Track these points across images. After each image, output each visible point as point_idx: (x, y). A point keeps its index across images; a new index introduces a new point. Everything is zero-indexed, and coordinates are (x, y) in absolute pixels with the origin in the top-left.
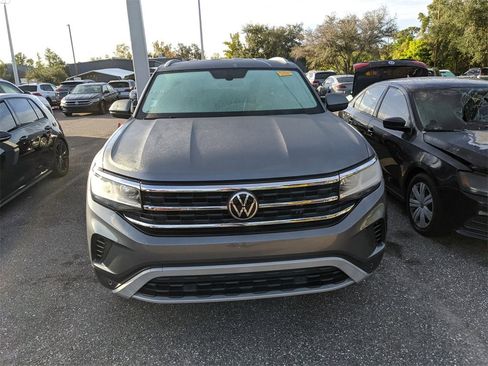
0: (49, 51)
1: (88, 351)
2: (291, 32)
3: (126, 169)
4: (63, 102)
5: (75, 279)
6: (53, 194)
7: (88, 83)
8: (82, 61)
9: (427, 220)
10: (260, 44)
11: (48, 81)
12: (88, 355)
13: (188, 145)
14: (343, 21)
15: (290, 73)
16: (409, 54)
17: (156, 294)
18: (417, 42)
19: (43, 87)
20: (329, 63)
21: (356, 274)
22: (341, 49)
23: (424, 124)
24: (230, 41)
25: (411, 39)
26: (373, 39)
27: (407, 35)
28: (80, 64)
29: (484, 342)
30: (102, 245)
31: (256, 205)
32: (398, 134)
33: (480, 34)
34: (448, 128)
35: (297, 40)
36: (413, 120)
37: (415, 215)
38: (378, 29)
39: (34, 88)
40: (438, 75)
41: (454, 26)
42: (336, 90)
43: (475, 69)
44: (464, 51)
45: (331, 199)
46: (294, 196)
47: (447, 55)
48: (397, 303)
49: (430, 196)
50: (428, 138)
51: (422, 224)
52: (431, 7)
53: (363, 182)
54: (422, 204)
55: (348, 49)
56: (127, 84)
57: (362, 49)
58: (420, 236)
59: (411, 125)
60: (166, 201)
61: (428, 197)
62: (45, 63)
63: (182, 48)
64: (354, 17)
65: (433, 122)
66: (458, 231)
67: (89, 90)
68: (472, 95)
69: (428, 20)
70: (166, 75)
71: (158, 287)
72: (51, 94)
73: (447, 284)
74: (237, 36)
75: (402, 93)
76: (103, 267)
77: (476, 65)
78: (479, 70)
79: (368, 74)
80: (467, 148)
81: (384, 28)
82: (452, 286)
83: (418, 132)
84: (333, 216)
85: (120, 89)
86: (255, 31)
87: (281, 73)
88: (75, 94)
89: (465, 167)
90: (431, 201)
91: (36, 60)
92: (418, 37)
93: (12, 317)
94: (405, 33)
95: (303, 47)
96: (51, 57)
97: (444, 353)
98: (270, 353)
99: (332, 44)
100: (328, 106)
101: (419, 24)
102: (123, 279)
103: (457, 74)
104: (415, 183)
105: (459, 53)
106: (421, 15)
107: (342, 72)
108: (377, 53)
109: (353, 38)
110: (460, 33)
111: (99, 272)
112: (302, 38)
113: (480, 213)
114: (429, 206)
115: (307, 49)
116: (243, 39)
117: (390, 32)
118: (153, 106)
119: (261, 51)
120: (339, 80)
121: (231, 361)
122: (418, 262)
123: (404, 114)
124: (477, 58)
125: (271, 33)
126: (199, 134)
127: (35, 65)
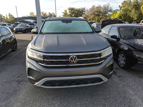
0: (10, 14)
1: (26, 102)
2: (82, 10)
3: (39, 49)
4: (14, 29)
5: (21, 81)
6: (13, 56)
7: (22, 24)
8: (20, 17)
9: (123, 65)
10: (73, 13)
11: (9, 23)
12: (27, 104)
13: (57, 42)
14: (97, 7)
15: (85, 22)
16: (116, 17)
17: (47, 85)
18: (118, 14)
19: (8, 25)
20: (93, 19)
21: (105, 79)
22: (96, 15)
23: (122, 37)
24: (64, 12)
25: (116, 13)
26: (106, 13)
27: (115, 12)
28: (19, 18)
29: (141, 99)
30: (31, 71)
31: (77, 60)
32: (115, 40)
33: (136, 12)
34: (129, 38)
35: (84, 12)
36: (119, 36)
37: (120, 63)
38: (107, 10)
39: (6, 25)
40: (125, 23)
41: (129, 9)
42: (95, 27)
43: (135, 22)
44: (131, 16)
45: (98, 58)
46: (88, 57)
47: (127, 18)
48: (116, 88)
49: (124, 57)
50: (124, 41)
51: (122, 66)
52: (122, 4)
53: (107, 53)
54: (122, 60)
55: (99, 15)
56: (33, 24)
57: (103, 15)
58: (121, 69)
59: (119, 37)
60: (51, 58)
61: (124, 58)
62: (8, 17)
63: (50, 14)
64: (100, 6)
65: (125, 37)
66: (132, 68)
67: (22, 26)
68: (136, 29)
69: (121, 7)
70: (48, 21)
71: (48, 83)
72: (11, 27)
73: (130, 83)
74: (66, 11)
75: (116, 28)
76: (31, 77)
77: (135, 21)
78: (136, 22)
79: (105, 22)
80: (135, 44)
81: (109, 10)
82: (131, 83)
83: (121, 39)
84: (99, 63)
85: (32, 26)
86: (72, 9)
87: (82, 21)
88: (18, 27)
89: (134, 49)
90: (125, 59)
91: (6, 16)
92: (118, 12)
93: (3, 92)
94: (115, 11)
95: (85, 14)
96: (10, 15)
97: (130, 102)
98: (80, 102)
99: (94, 14)
100: (95, 31)
101: (119, 9)
102: (37, 81)
103: (130, 23)
104: (120, 54)
105: (130, 17)
106: (120, 6)
107: (96, 22)
108: (107, 17)
109: (100, 12)
110: (131, 11)
111: (30, 79)
112: (85, 12)
113: (139, 62)
114: (124, 61)
115: (87, 15)
116: (68, 12)
117: (110, 11)
118: (44, 30)
119: (73, 15)
120: (96, 24)
121: (69, 105)
122: (121, 76)
123: (117, 34)
124: (135, 19)
125: (76, 10)
126: (59, 39)
127: (5, 18)
